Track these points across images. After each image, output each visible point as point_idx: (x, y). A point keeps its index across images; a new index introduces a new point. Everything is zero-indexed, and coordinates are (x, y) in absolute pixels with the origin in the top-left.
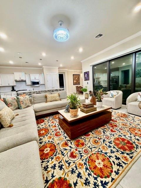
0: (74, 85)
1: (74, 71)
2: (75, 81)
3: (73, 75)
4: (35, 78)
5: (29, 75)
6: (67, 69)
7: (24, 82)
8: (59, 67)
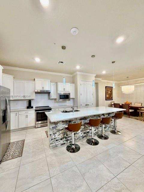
0: (106, 100)
1: (107, 82)
3: (106, 87)
4: (64, 89)
5: (56, 84)
6: (101, 79)
7: (48, 94)
8: (96, 75)
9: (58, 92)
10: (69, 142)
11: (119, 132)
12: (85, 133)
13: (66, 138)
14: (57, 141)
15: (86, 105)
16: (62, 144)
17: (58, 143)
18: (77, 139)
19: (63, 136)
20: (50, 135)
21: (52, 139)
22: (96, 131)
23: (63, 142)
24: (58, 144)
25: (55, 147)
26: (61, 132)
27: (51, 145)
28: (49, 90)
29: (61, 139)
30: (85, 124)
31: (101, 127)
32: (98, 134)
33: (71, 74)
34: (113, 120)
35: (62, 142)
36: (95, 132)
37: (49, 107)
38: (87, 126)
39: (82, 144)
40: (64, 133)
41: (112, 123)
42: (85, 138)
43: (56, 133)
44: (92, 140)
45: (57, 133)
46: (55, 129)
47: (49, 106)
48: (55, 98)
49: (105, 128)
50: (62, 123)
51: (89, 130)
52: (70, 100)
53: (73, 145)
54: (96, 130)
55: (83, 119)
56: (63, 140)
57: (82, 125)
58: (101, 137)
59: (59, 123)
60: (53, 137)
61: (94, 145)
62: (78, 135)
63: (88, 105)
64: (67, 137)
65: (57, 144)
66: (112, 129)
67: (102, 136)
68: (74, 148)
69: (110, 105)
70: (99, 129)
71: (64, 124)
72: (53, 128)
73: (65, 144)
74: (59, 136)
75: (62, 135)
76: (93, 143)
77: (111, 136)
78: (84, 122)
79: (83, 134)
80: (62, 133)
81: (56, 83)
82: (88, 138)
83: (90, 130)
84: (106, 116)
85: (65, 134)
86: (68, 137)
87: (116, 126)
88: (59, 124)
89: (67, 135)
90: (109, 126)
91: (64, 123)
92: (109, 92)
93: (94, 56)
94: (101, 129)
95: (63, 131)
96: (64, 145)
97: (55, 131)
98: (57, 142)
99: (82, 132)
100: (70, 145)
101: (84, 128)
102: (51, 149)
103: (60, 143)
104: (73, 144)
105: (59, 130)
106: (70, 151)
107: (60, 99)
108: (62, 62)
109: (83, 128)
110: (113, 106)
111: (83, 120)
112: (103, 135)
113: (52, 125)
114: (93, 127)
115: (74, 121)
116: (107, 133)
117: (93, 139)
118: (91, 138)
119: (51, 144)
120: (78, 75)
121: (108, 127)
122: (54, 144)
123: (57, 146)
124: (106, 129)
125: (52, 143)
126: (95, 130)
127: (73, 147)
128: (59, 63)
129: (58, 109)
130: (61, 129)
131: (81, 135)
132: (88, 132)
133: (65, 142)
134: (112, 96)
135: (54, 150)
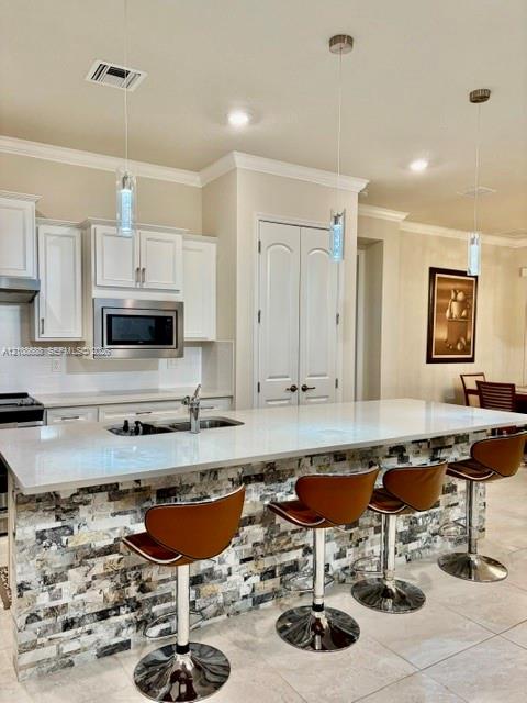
0: (430, 360)
1: (442, 240)
2: (441, 334)
3: (433, 271)
4: (140, 272)
5: (77, 233)
6: (403, 216)
7: (17, 308)
8: (368, 185)
9: (96, 293)
10: (154, 631)
11: (496, 563)
12: (268, 574)
13: (136, 606)
14: (68, 625)
15: (293, 389)
16: (109, 651)
17: (75, 646)
18: (215, 615)
19: (113, 597)
20: (22, 587)
21: (33, 617)
22: (344, 562)
23: (117, 634)
24: (77, 652)
25: (53, 670)
26: (99, 566)
27: (27, 658)
28: (30, 273)
29: (103, 615)
30: (276, 508)
31: (378, 530)
32: (360, 579)
33: (196, 167)
34: (461, 485)
35: (105, 633)
36: (336, 565)
37: (26, 401)
38: (285, 525)
39: (247, 647)
40: (122, 577)
41: (457, 509)
42: (269, 604)
43: (61, 576)
44: (317, 614)
45: (71, 572)
46: (54, 547)
47: (25, 395)
48: (75, 334)
49: (407, 537)
50: (112, 507)
51: (297, 555)
52: (181, 355)
53: (183, 650)
54: (349, 551)
55: (259, 478)
56: (113, 620)
57: (251, 521)
58: (374, 596)
59: (86, 503)
60: (44, 600)
61: (323, 649)
62: (220, 588)
63: (305, 389)
64: (140, 597)
65: (67, 649)
66: (450, 548)
67: (386, 593)
68: (189, 667)
69: (456, 391)
70: (368, 549)
71: (125, 513)
72: (41, 536)
73: (125, 645)
74: (81, 592)
75: (106, 585)
76: (317, 633)
77: (443, 589)
78: (263, 498)
79: (255, 580)
80: (108, 575)
81: (84, 227)
82: (293, 602)
83: (308, 550)
84: (416, 461)
85: (128, 583)
86: (154, 601)
87: (475, 523)
88: (83, 512)
89: (143, 589)
90: (433, 527)
91: (120, 505)
92: (455, 306)
93: (350, 40)
94: (377, 549)
95: (116, 557)
96: (119, 654)
97: (55, 558)
98: (70, 633)
99: (250, 565)
100: (162, 657)
101: (268, 539)
102: (22, 682)
103: (91, 639)
104: (183, 643)
105: (86, 555)
106: (163, 691)
107: (110, 342)
108: (121, 74)
109: (260, 539)
110: (474, 398)
111: (262, 485)
112: (390, 585)
113: (35, 516)
114: (321, 533)
115: (194, 493)
116: (416, 573)
117: (319, 608)
118: (307, 602)
119: (25, 648)
120: (239, 175)
121: (424, 535)
122: (49, 652)
123: (71, 664)
124: (413, 546)
125: (34, 646)
126: (340, 555)
127: (184, 661)
128: (97, 76)
129: (90, 413)
130: (100, 544)
131: (245, 590)
132: (293, 568)
133: (129, 634)
134: (470, 335)
135: (47, 689)
